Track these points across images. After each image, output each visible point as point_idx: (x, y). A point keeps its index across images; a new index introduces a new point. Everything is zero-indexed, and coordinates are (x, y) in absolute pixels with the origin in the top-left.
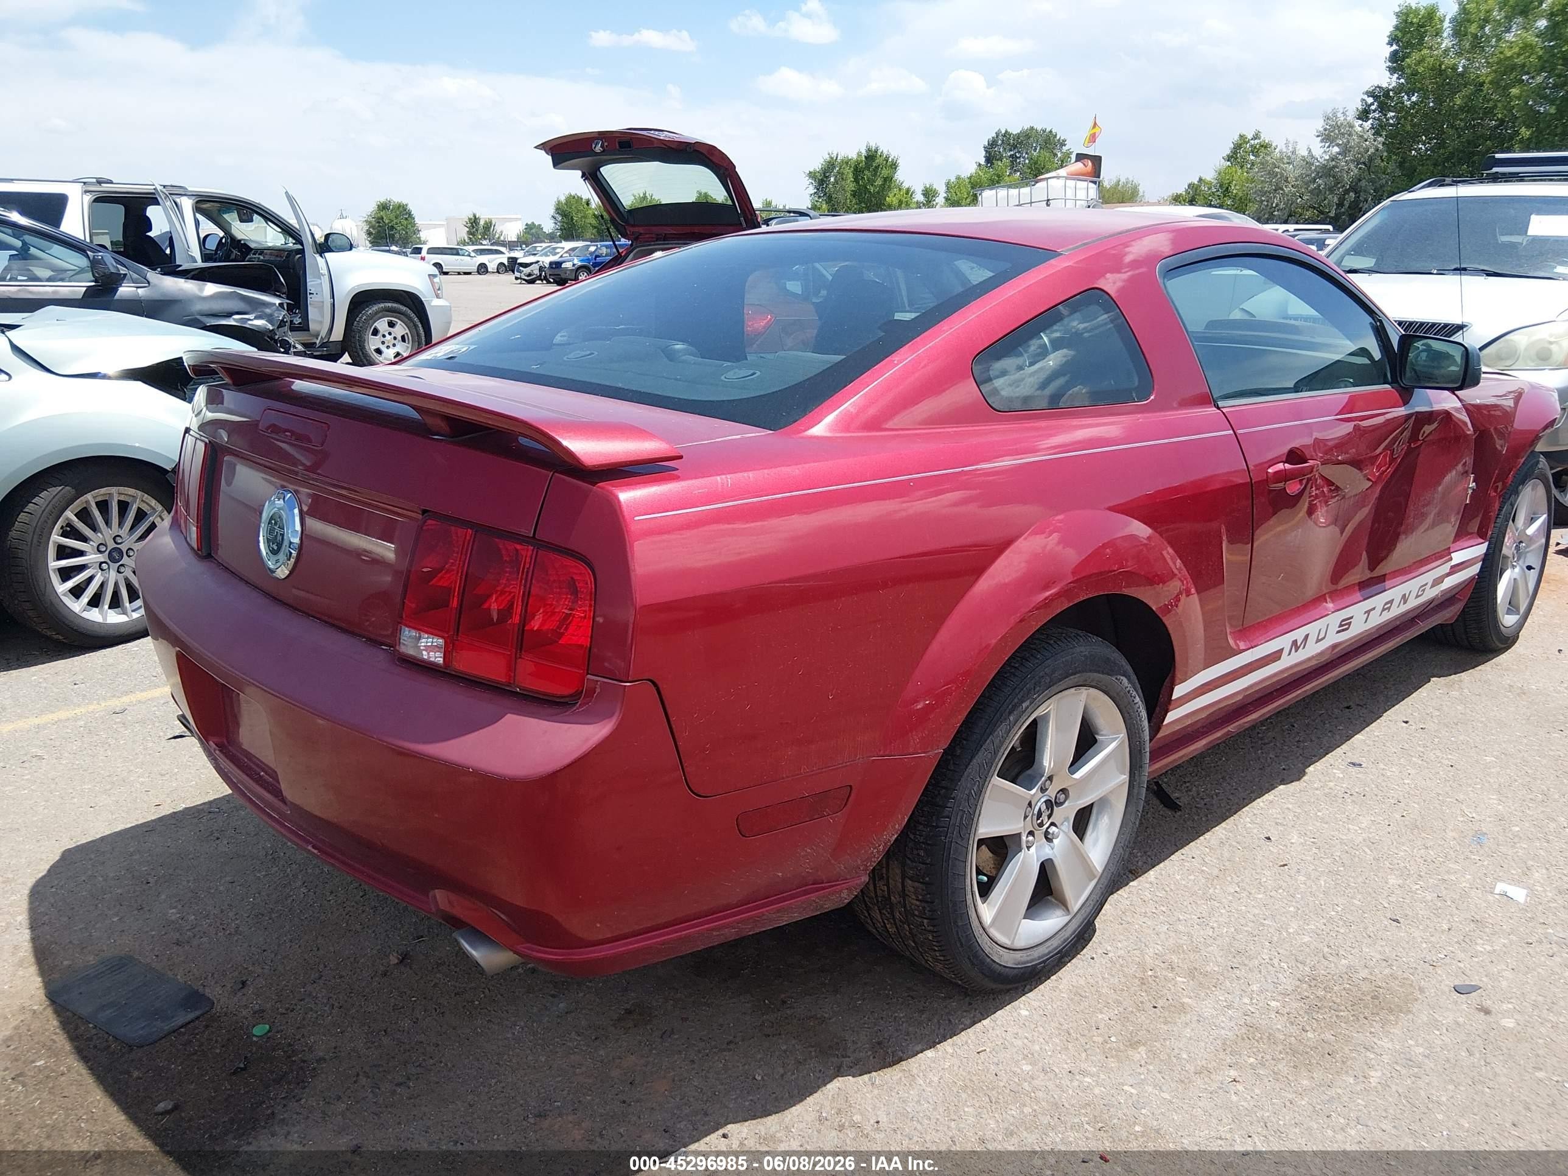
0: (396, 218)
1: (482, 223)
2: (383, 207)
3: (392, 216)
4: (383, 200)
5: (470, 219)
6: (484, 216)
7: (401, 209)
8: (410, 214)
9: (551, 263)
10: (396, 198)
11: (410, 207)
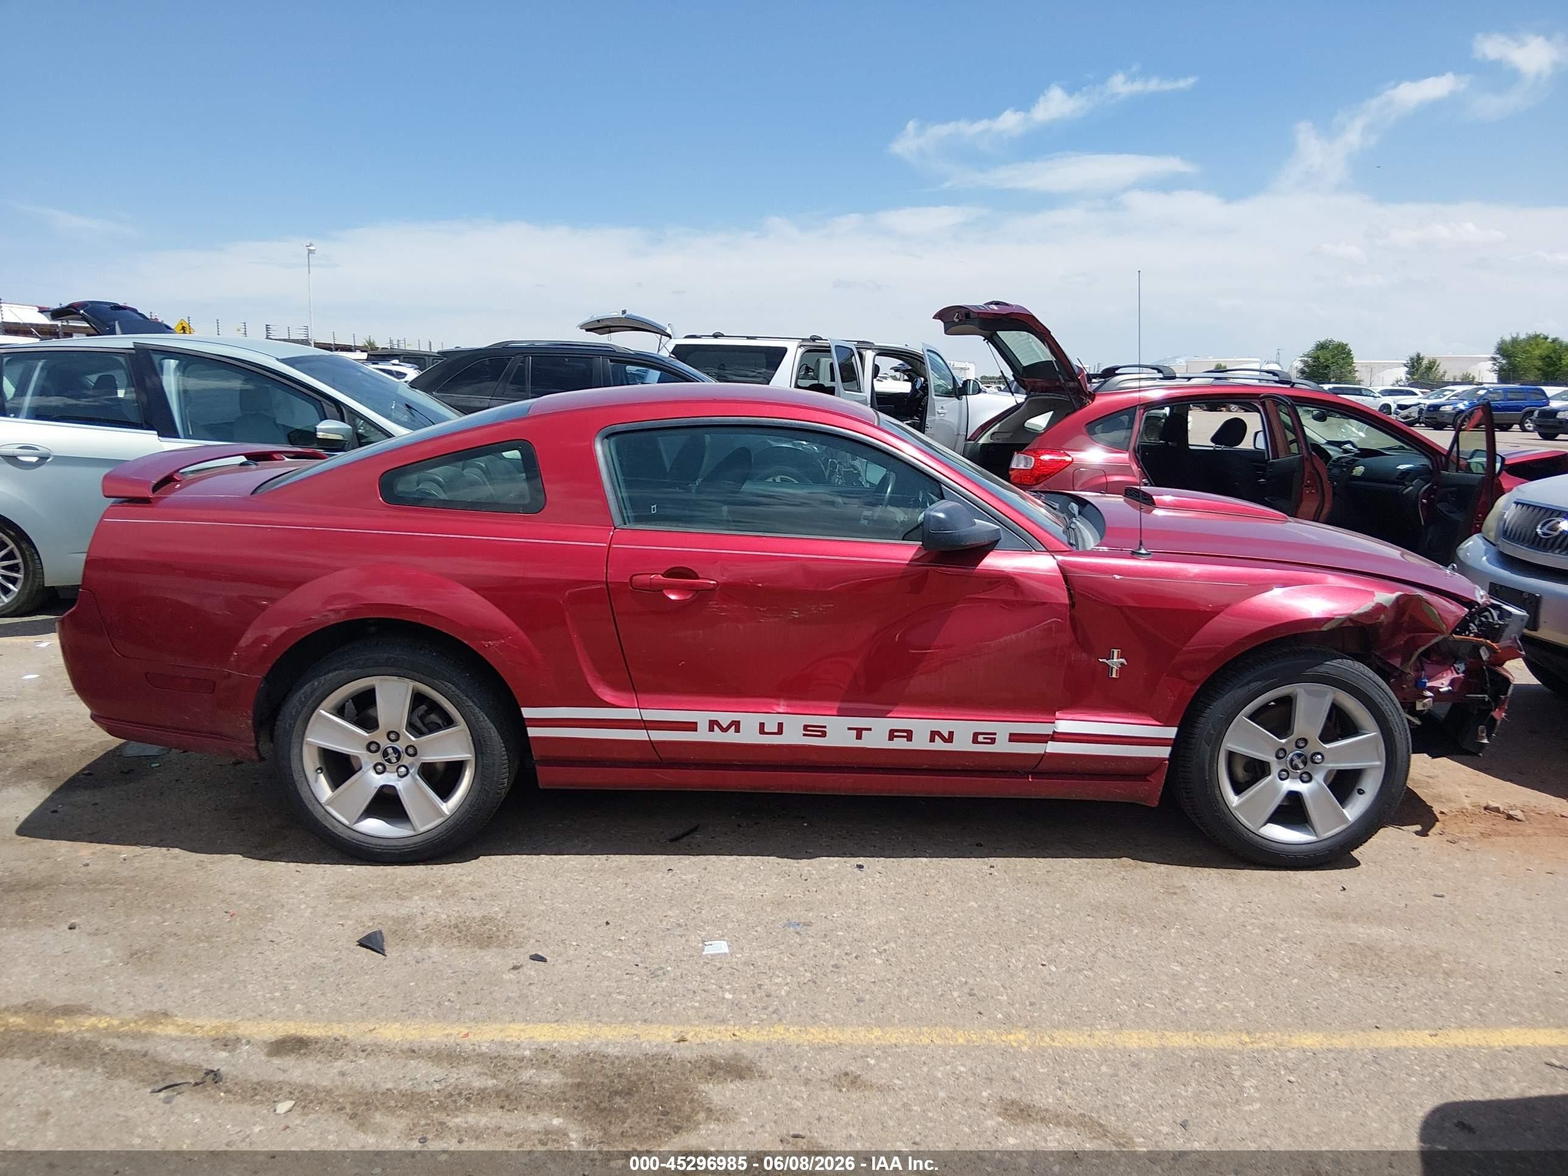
0: (1333, 357)
1: (1425, 362)
2: (1322, 347)
3: (1329, 356)
4: (1322, 340)
5: (1412, 359)
6: (1428, 355)
7: (1340, 349)
8: (1349, 353)
9: (1430, 406)
10: (1338, 339)
11: (1350, 346)
